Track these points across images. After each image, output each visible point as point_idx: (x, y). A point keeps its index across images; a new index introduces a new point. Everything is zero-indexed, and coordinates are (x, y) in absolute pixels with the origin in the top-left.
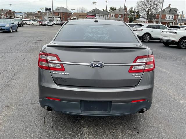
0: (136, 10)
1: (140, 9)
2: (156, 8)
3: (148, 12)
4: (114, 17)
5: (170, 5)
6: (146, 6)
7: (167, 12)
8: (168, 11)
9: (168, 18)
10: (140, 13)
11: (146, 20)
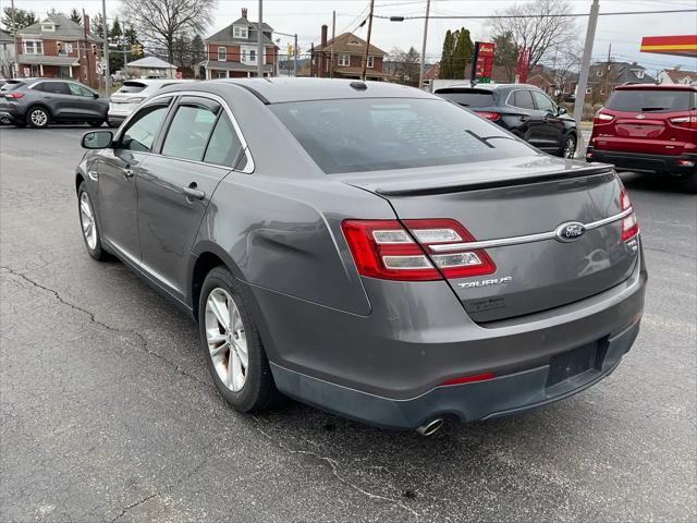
0: (121, 25)
1: (138, 23)
2: (195, 20)
3: (170, 35)
4: (39, 50)
5: (244, 12)
6: (157, 13)
7: (240, 37)
8: (244, 35)
9: (248, 57)
10: (140, 38)
11: (167, 65)
